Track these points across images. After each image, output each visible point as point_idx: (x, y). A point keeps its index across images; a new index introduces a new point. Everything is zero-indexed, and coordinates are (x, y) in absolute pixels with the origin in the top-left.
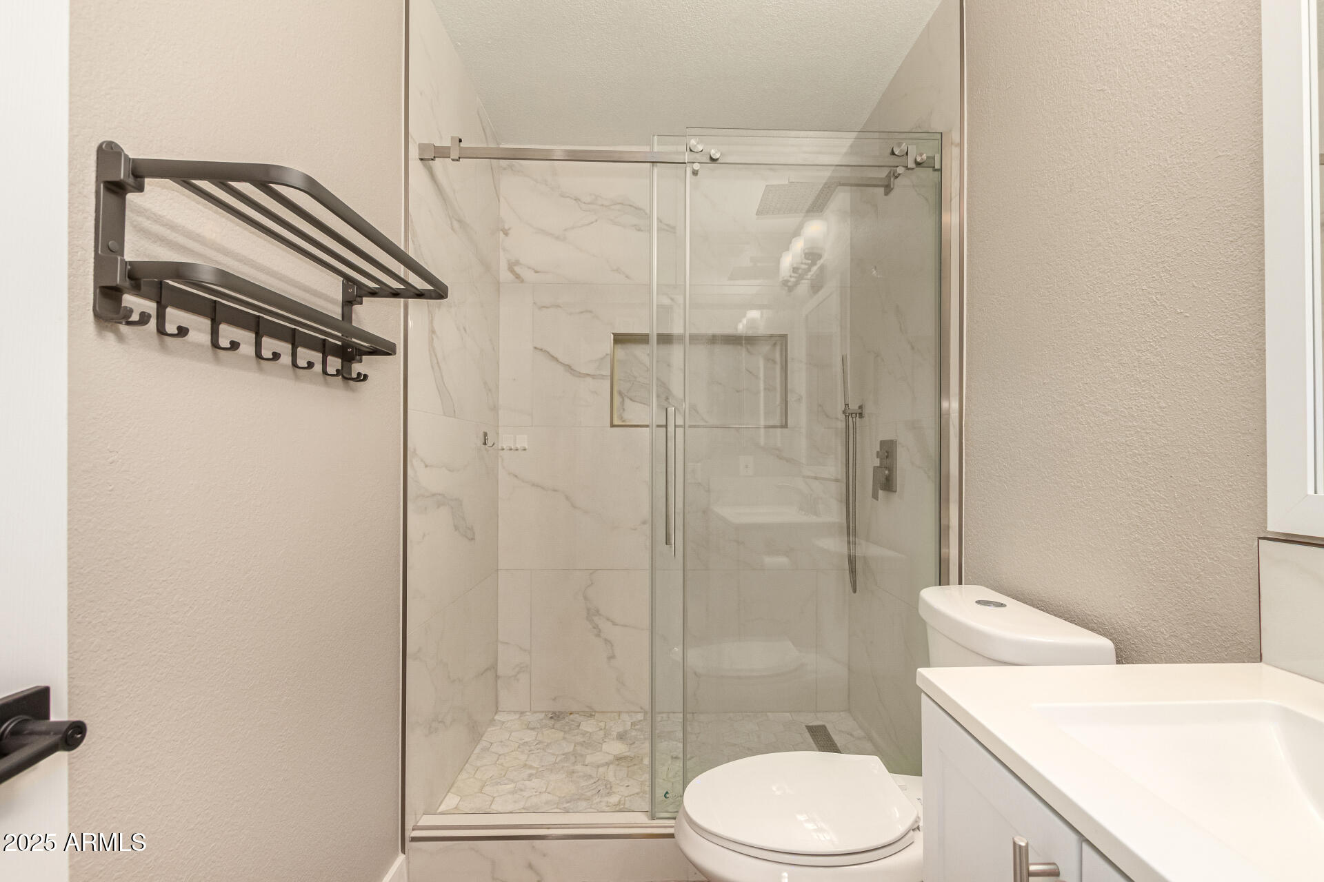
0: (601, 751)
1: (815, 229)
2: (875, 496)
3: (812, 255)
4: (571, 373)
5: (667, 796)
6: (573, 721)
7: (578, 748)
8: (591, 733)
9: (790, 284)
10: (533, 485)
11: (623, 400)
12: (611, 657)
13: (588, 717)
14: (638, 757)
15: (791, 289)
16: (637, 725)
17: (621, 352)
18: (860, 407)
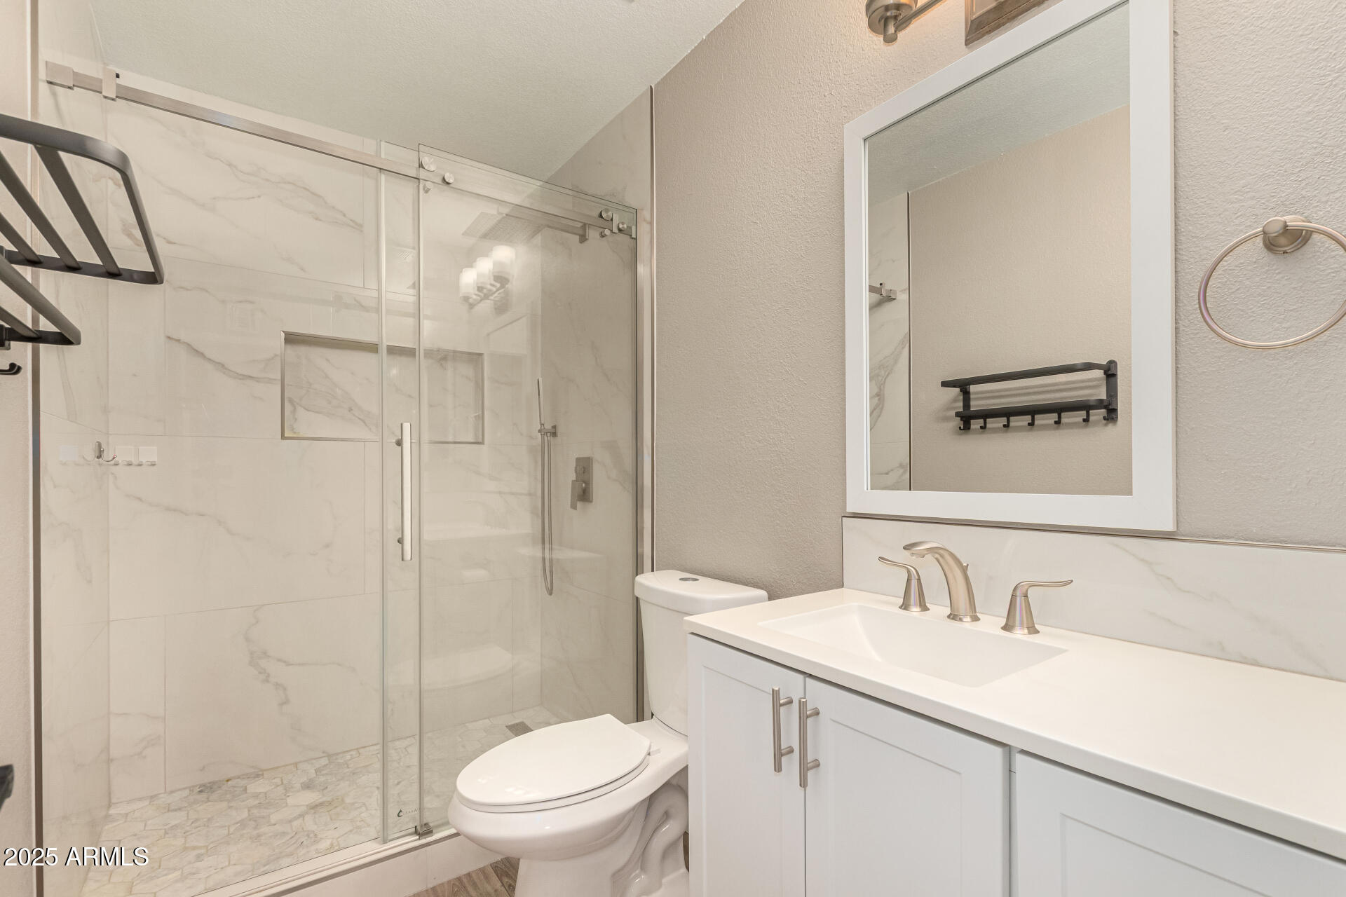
0: (287, 806)
1: (504, 255)
2: (574, 507)
3: (501, 279)
4: (224, 373)
5: (401, 814)
6: (234, 787)
7: (255, 811)
8: (266, 793)
9: (471, 301)
10: (168, 509)
11: (295, 409)
12: (286, 702)
13: (255, 777)
14: (337, 799)
15: (472, 306)
16: (323, 770)
17: (293, 352)
18: (554, 427)
